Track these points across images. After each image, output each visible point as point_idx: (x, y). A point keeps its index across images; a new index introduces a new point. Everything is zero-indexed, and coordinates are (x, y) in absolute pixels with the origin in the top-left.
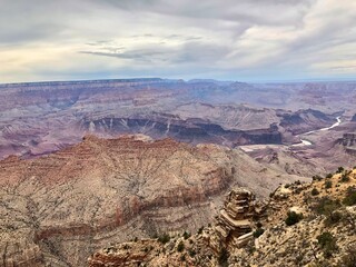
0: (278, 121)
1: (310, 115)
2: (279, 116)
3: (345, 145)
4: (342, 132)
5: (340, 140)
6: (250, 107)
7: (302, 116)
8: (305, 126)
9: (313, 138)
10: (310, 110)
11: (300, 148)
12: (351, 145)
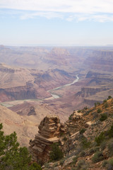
0: (32, 79)
1: (57, 73)
2: (33, 75)
3: (83, 96)
4: (80, 87)
5: (79, 93)
6: (9, 67)
7: (51, 74)
8: (54, 83)
9: (61, 92)
10: (57, 70)
11: (51, 101)
12: (87, 96)
